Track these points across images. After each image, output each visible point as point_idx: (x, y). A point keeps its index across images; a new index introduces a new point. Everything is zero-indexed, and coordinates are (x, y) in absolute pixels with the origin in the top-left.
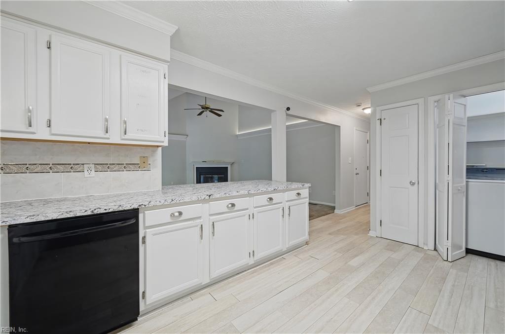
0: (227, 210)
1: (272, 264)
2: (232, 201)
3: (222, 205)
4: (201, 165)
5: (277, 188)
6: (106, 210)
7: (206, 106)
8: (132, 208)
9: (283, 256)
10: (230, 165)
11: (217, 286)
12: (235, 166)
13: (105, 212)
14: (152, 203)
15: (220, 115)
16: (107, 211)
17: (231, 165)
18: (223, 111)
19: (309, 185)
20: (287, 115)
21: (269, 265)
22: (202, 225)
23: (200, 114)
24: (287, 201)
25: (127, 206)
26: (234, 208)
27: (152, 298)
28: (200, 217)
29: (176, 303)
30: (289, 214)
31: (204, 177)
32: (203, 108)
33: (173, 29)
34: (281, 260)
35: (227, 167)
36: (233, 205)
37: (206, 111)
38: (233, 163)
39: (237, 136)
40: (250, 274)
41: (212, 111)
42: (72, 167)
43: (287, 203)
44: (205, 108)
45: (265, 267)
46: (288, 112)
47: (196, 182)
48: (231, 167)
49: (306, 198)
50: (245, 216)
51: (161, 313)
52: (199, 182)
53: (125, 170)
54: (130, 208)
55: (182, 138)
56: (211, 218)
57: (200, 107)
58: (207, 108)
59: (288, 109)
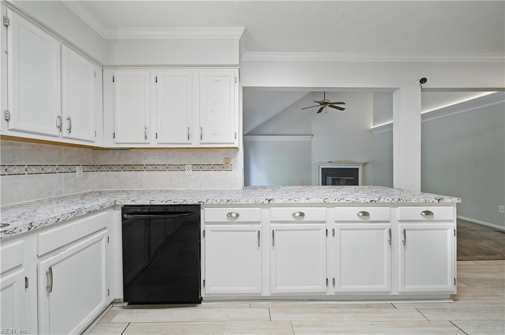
0: (293, 219)
1: (368, 306)
2: (302, 210)
3: (287, 213)
4: (328, 166)
5: (377, 199)
6: (174, 202)
7: (325, 101)
8: (193, 203)
9: (393, 302)
10: (361, 166)
11: (281, 304)
12: (368, 167)
13: (174, 204)
14: (209, 201)
15: (342, 109)
16: (175, 204)
17: (363, 165)
18: (345, 104)
19: (456, 200)
20: (423, 90)
21: (361, 306)
22: (259, 231)
23: (320, 111)
24: (399, 221)
25: (190, 201)
26: (302, 219)
27: (211, 289)
28: (259, 222)
29: (235, 303)
30: (404, 242)
31: (332, 179)
32: (321, 104)
33: (239, 32)
34: (387, 306)
35: (358, 169)
36: (302, 214)
37: (325, 107)
38: (366, 163)
39: (371, 131)
40: (328, 308)
41: (332, 105)
42: (180, 167)
43: (400, 224)
44: (325, 104)
45: (355, 306)
46: (424, 85)
47: (321, 184)
48: (363, 168)
49: (451, 221)
50: (319, 230)
51: (220, 307)
52: (324, 183)
53: (212, 170)
54: (192, 203)
55: (307, 138)
56: (272, 225)
57: (319, 104)
58: (326, 104)
59: (423, 81)
